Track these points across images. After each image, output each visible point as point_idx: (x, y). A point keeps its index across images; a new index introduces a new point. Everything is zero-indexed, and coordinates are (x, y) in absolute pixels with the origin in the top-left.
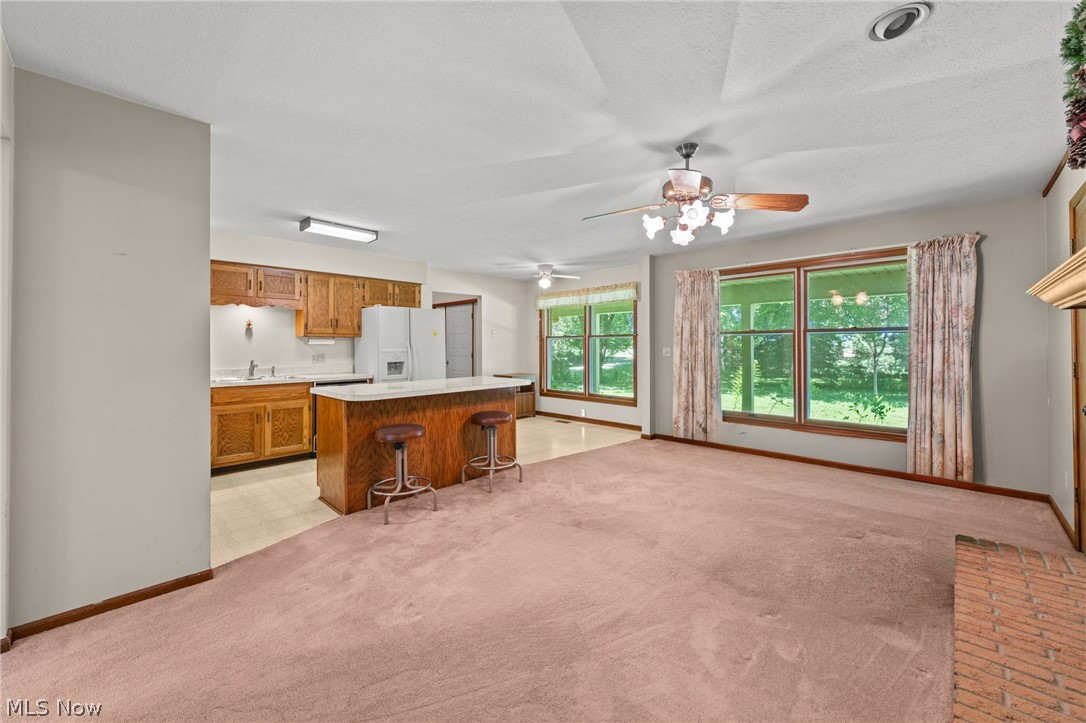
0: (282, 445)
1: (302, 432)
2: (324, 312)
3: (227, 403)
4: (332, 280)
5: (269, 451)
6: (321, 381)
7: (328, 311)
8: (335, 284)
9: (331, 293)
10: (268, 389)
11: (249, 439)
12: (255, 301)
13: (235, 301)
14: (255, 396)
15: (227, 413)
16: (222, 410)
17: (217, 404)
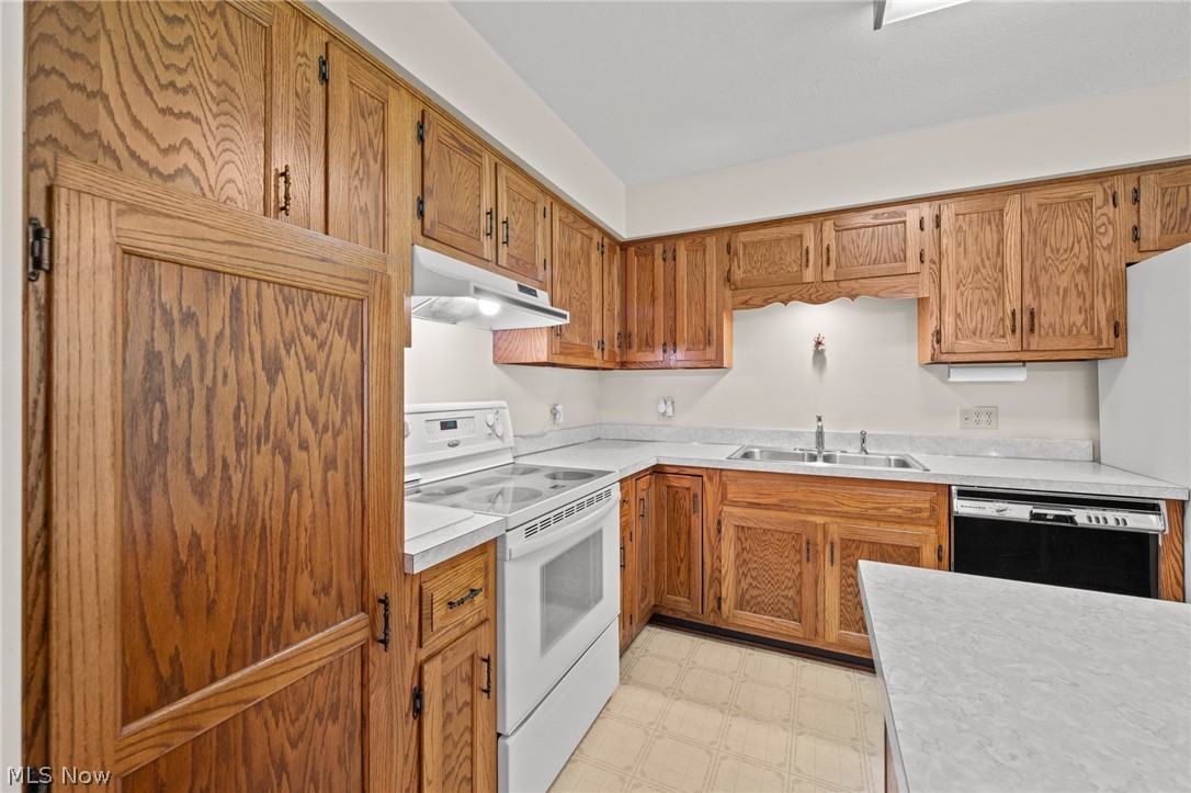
2: (991, 295)
5: (836, 632)
6: (976, 484)
7: (1000, 290)
11: (792, 590)
12: (818, 291)
13: (780, 297)
14: (803, 498)
15: (751, 524)
16: (742, 518)
17: (734, 504)
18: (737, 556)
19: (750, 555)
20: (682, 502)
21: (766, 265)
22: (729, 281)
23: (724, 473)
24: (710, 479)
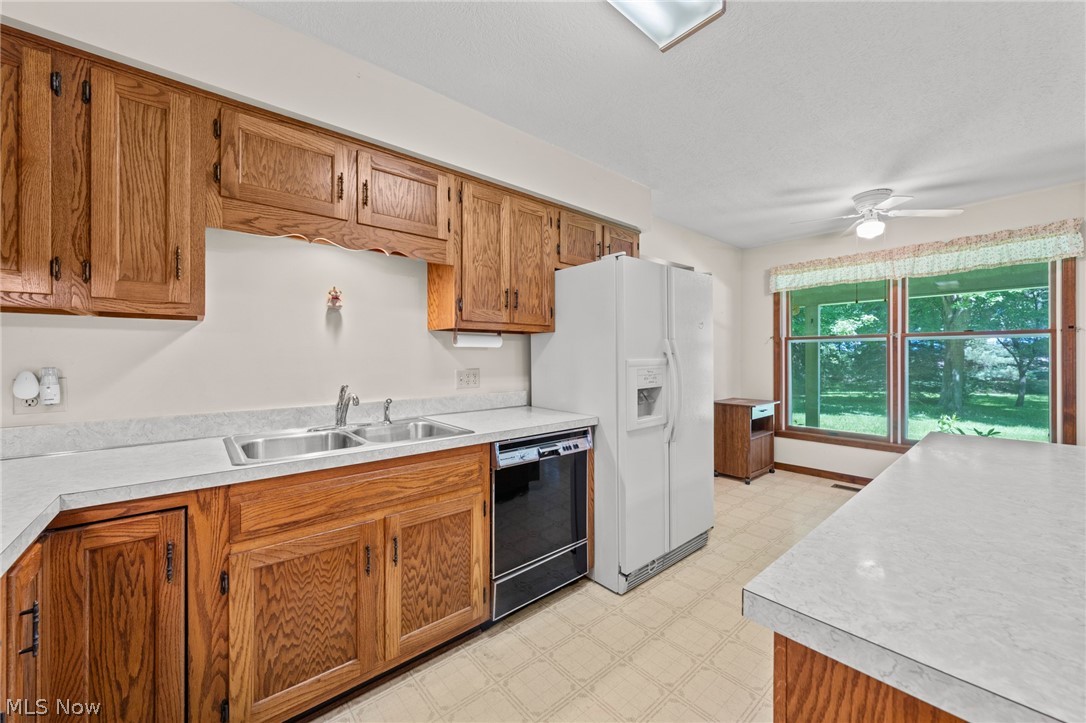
0: (426, 620)
1: (469, 573)
2: (493, 274)
3: (284, 527)
4: (506, 205)
5: (397, 644)
6: (509, 437)
7: (498, 272)
8: (513, 212)
9: (505, 232)
10: (393, 472)
11: (345, 622)
12: (352, 233)
13: (302, 228)
14: (362, 494)
15: (285, 557)
16: (269, 553)
17: (254, 535)
18: (260, 616)
19: (282, 604)
20: (133, 571)
21: (282, 177)
22: (217, 179)
23: (232, 491)
24: (204, 507)
